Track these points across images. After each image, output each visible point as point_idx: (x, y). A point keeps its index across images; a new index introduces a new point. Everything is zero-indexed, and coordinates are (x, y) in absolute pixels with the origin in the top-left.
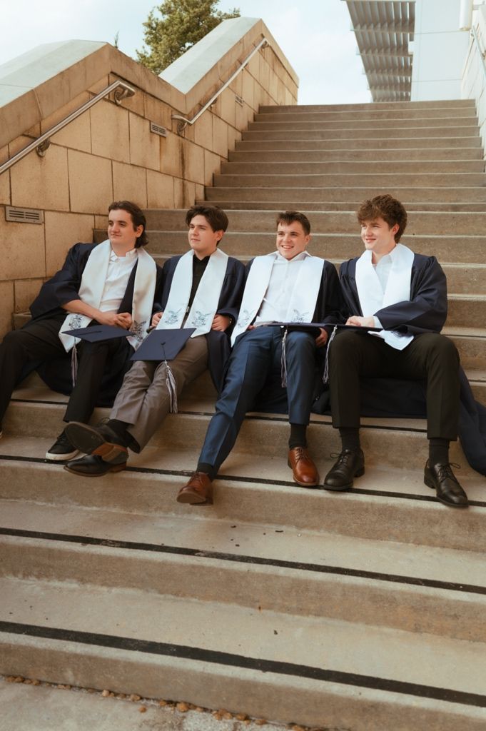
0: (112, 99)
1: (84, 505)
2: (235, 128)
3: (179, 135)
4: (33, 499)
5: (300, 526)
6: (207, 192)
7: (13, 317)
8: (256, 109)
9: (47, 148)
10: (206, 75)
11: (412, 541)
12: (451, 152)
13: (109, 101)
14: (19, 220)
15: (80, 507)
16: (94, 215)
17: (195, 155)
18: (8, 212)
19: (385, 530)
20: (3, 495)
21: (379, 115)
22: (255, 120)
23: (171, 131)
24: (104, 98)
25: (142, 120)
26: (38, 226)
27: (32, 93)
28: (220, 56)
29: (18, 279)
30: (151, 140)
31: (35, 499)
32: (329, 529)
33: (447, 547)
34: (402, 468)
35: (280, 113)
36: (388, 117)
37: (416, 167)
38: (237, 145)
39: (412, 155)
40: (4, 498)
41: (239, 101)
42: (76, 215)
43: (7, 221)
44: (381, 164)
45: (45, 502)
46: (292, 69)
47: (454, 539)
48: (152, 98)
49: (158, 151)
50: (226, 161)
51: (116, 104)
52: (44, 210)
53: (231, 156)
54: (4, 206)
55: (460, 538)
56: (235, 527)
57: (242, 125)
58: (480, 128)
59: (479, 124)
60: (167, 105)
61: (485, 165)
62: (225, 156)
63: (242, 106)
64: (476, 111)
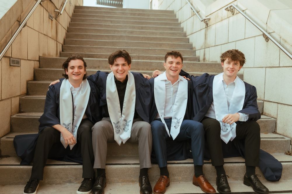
2: (69, 16)
3: (56, 19)
6: (63, 47)
7: (11, 118)
8: (74, 7)
12: (173, 33)
16: (34, 61)
17: (60, 27)
18: (11, 61)
21: (134, 14)
22: (74, 12)
23: (54, 17)
25: (47, 12)
26: (19, 68)
29: (12, 97)
30: (49, 22)
34: (238, 180)
35: (85, 10)
36: (139, 15)
37: (160, 39)
38: (70, 24)
39: (156, 34)
41: (70, 3)
42: (29, 61)
43: (10, 66)
44: (144, 37)
48: (50, 1)
49: (50, 27)
50: (67, 33)
51: (41, 4)
52: (21, 59)
53: (69, 30)
54: (10, 58)
57: (71, 15)
58: (181, 23)
59: (179, 22)
60: (53, 5)
61: (189, 40)
62: (67, 29)
63: (71, 5)
64: (175, 16)
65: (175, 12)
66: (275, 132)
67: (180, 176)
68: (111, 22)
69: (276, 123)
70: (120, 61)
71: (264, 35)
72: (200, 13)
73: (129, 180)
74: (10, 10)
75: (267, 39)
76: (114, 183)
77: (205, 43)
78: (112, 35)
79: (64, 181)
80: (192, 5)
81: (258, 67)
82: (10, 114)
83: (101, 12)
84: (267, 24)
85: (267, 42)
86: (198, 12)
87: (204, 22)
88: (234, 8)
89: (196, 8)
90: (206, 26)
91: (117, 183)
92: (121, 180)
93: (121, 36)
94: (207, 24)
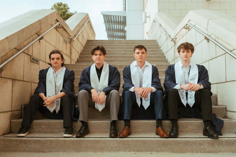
0: (56, 28)
1: (78, 152)
2: (82, 45)
3: (70, 44)
4: (58, 152)
5: (158, 151)
7: (31, 95)
8: (87, 41)
9: (42, 39)
10: (77, 26)
11: (195, 152)
13: (55, 28)
14: (34, 61)
15: (76, 153)
17: (73, 51)
18: (32, 58)
19: (186, 149)
20: (46, 151)
22: (86, 44)
23: (68, 42)
24: (54, 28)
25: (62, 36)
26: (38, 65)
27: (40, 20)
28: (79, 22)
29: (32, 82)
30: (64, 44)
31: (59, 151)
32: (168, 151)
33: (206, 153)
38: (83, 51)
40: (46, 152)
41: (83, 37)
42: (47, 64)
43: (31, 61)
45: (63, 152)
46: (94, 31)
47: (208, 149)
48: (64, 30)
49: (65, 48)
50: (80, 55)
51: (57, 30)
52: (40, 60)
53: (81, 54)
54: (31, 56)
55: (209, 149)
56: (136, 154)
57: (84, 45)
58: (160, 47)
59: (160, 46)
60: (68, 34)
61: (165, 57)
62: (80, 54)
63: (84, 39)
64: (157, 43)
65: (157, 41)
66: (217, 105)
67: (140, 129)
68: (111, 48)
69: (217, 98)
70: (98, 52)
71: (206, 38)
72: (171, 36)
73: (104, 131)
74: (31, 25)
75: (208, 40)
76: (93, 133)
77: (174, 56)
78: (110, 56)
79: (60, 131)
80: (166, 32)
81: (205, 62)
82: (31, 93)
83: (105, 43)
84: (207, 30)
85: (208, 42)
86: (169, 36)
87: (173, 41)
88: (189, 26)
89: (168, 33)
90: (175, 44)
91: (96, 133)
92: (98, 131)
93: (117, 56)
94: (175, 42)
